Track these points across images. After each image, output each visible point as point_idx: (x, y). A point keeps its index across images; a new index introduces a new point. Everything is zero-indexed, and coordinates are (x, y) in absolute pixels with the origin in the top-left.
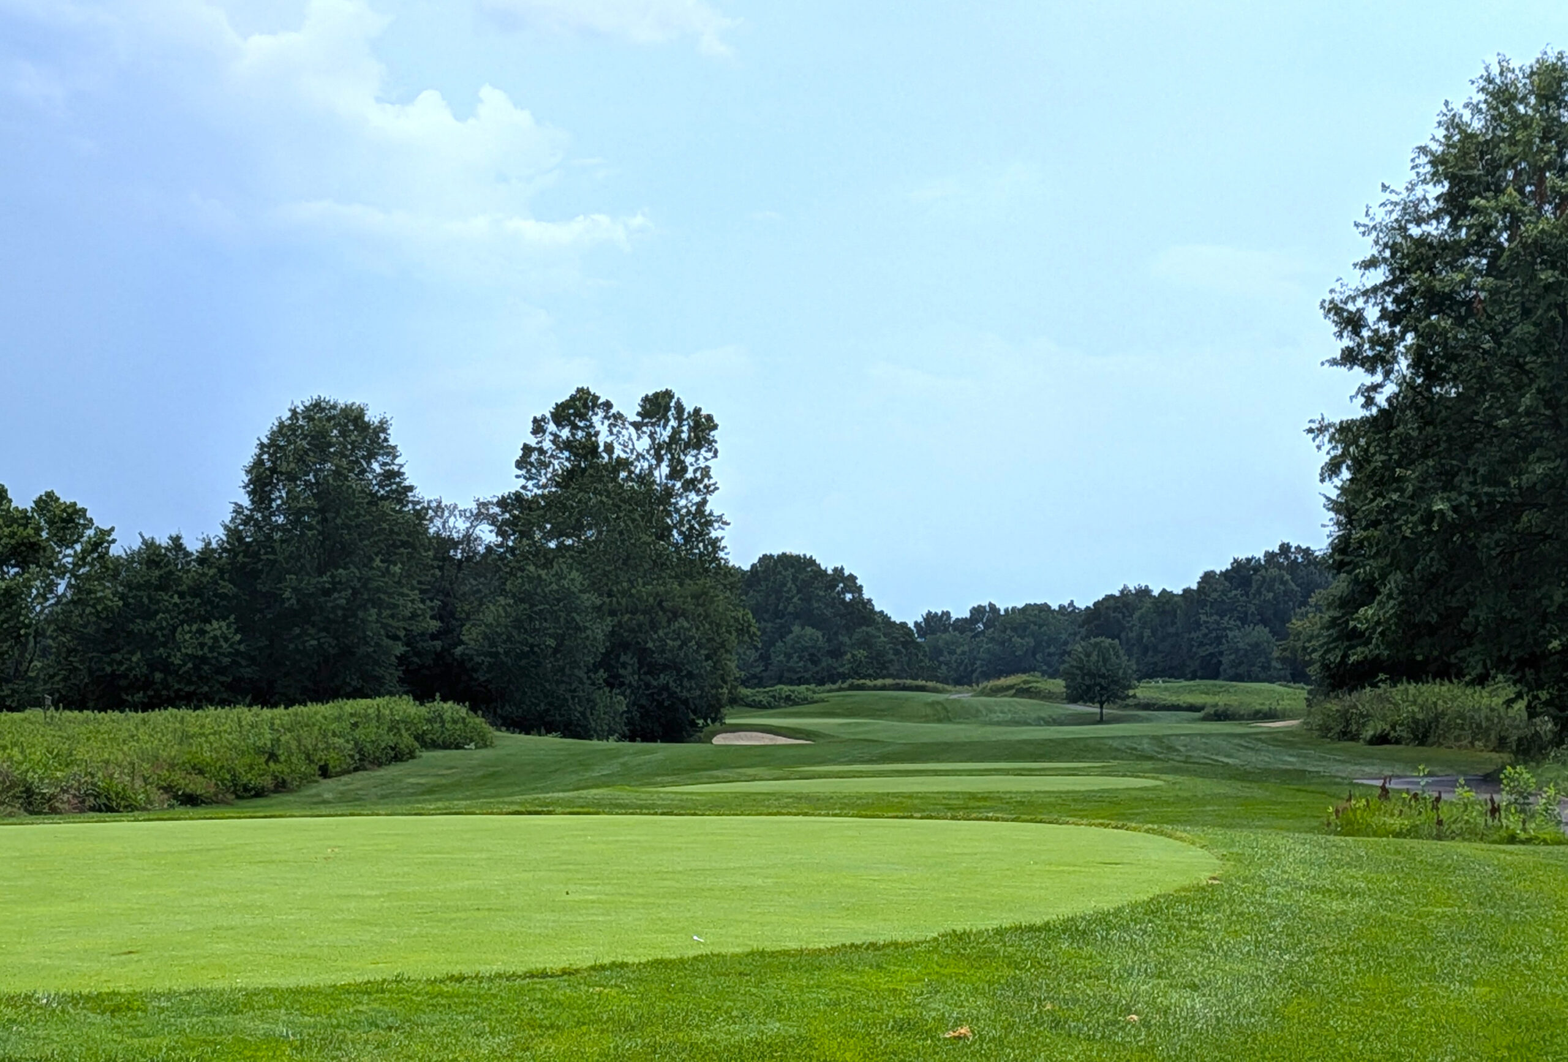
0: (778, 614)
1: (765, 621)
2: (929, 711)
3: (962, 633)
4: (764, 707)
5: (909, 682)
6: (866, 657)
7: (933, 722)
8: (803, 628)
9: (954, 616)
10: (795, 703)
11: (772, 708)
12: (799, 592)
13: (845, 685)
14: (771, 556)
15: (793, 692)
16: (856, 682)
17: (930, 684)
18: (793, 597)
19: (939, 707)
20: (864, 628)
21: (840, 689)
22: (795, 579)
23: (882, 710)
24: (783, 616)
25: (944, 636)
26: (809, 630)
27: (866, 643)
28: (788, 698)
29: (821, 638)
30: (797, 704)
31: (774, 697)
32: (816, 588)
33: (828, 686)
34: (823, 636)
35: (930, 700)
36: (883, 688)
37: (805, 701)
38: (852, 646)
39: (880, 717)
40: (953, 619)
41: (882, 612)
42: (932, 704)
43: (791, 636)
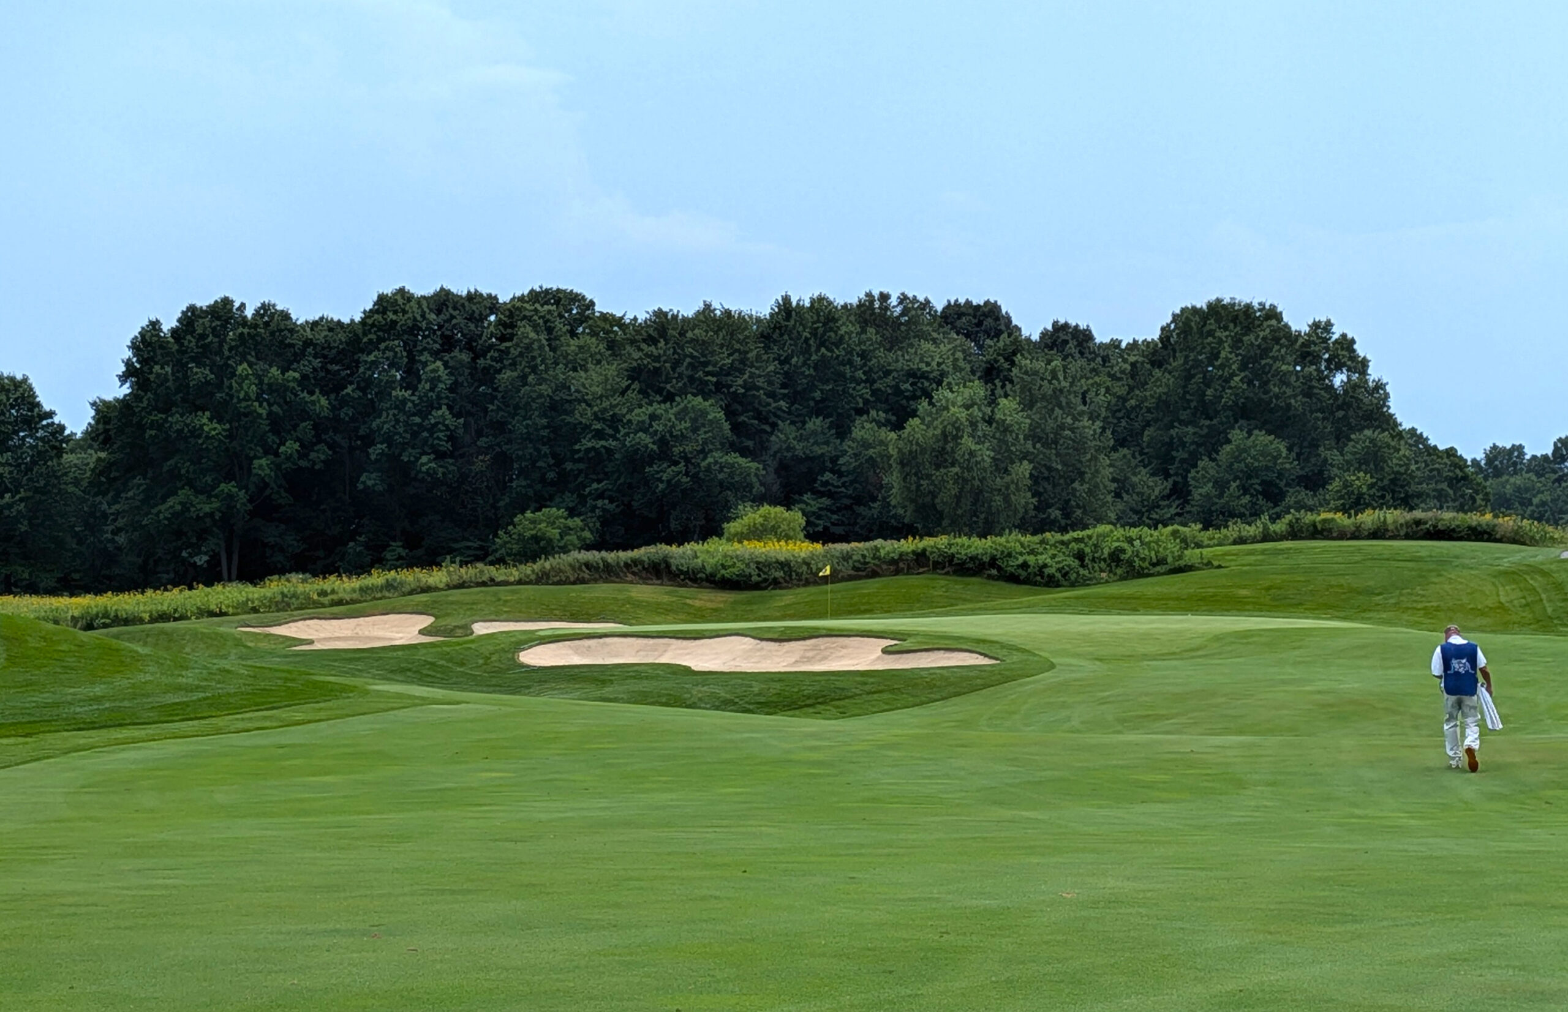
0: (1206, 410)
1: (1181, 422)
2: (1507, 594)
3: (1539, 475)
4: (1051, 583)
5: (1448, 517)
6: (1371, 486)
7: (1521, 626)
8: (1250, 433)
9: (1529, 453)
10: (1135, 573)
11: (1073, 585)
12: (1243, 367)
13: (1280, 527)
14: (1195, 310)
15: (1130, 541)
16: (1309, 518)
17: (1507, 522)
18: (1233, 375)
19: (1536, 582)
20: (1368, 432)
21: (1266, 537)
22: (1237, 343)
23: (1370, 592)
24: (1217, 412)
25: (1512, 480)
26: (1262, 438)
27: (1372, 459)
28: (1115, 557)
29: (1284, 452)
30: (1140, 574)
31: (1080, 556)
32: (1275, 359)
33: (1234, 529)
34: (1290, 449)
35: (1505, 564)
36: (1378, 533)
37: (1160, 567)
38: (1347, 466)
39: (1360, 612)
40: (1528, 457)
41: (1413, 431)
42: (1511, 576)
43: (1228, 448)
